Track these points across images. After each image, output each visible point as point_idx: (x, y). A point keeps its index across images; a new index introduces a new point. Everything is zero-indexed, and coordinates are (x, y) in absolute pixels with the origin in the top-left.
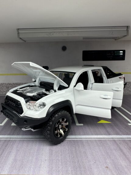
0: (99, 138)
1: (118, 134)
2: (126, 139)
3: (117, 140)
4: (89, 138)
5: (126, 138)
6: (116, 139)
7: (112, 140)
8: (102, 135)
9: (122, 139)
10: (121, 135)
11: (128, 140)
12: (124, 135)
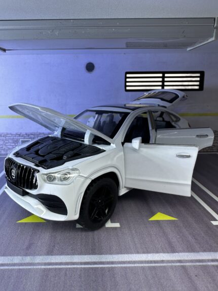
0: (151, 262)
1: (191, 250)
2: (209, 264)
3: (190, 266)
4: (129, 262)
5: (208, 261)
6: (188, 264)
7: (178, 266)
8: (157, 252)
9: (201, 264)
10: (198, 252)
11: (213, 266)
12: (205, 253)
